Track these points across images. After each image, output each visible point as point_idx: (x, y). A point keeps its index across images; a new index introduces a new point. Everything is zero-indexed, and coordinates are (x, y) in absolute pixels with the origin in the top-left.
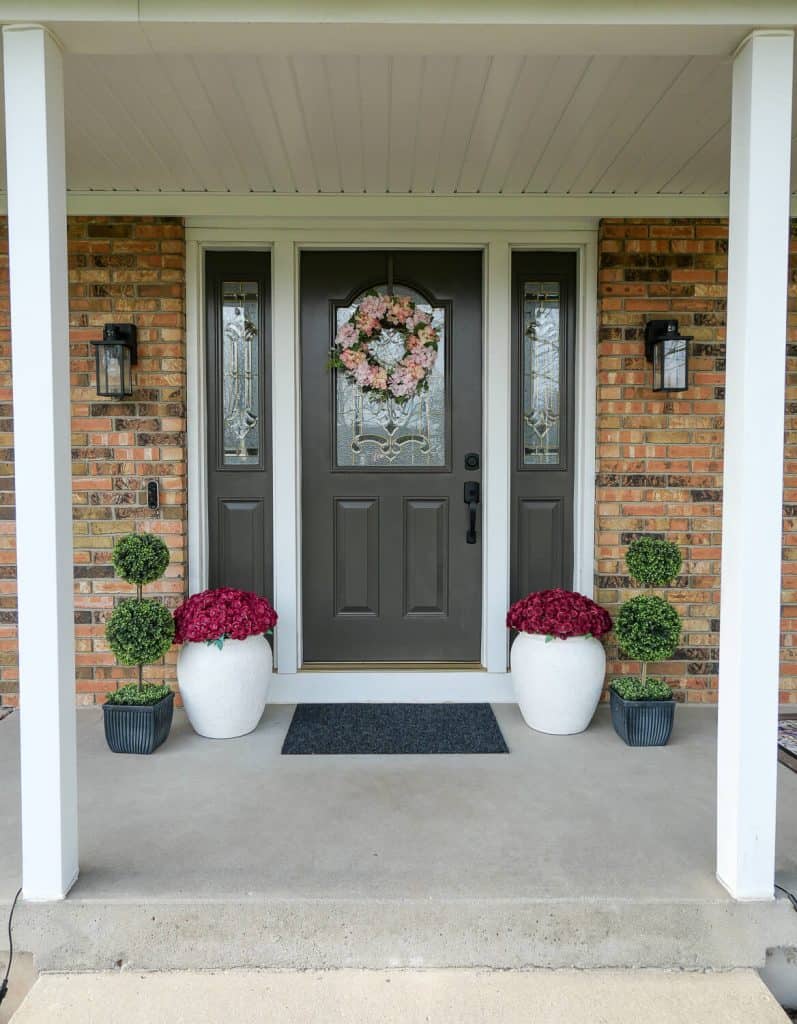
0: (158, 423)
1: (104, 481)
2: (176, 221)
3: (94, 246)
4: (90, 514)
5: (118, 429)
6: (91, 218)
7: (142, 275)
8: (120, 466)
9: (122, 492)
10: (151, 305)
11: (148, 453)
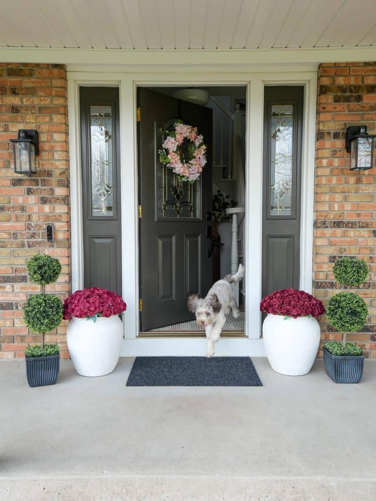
0: (52, 190)
1: (20, 225)
2: (61, 67)
3: (10, 81)
4: (12, 245)
5: (28, 194)
6: (8, 64)
7: (41, 100)
8: (30, 216)
9: (31, 232)
10: (47, 119)
11: (47, 208)
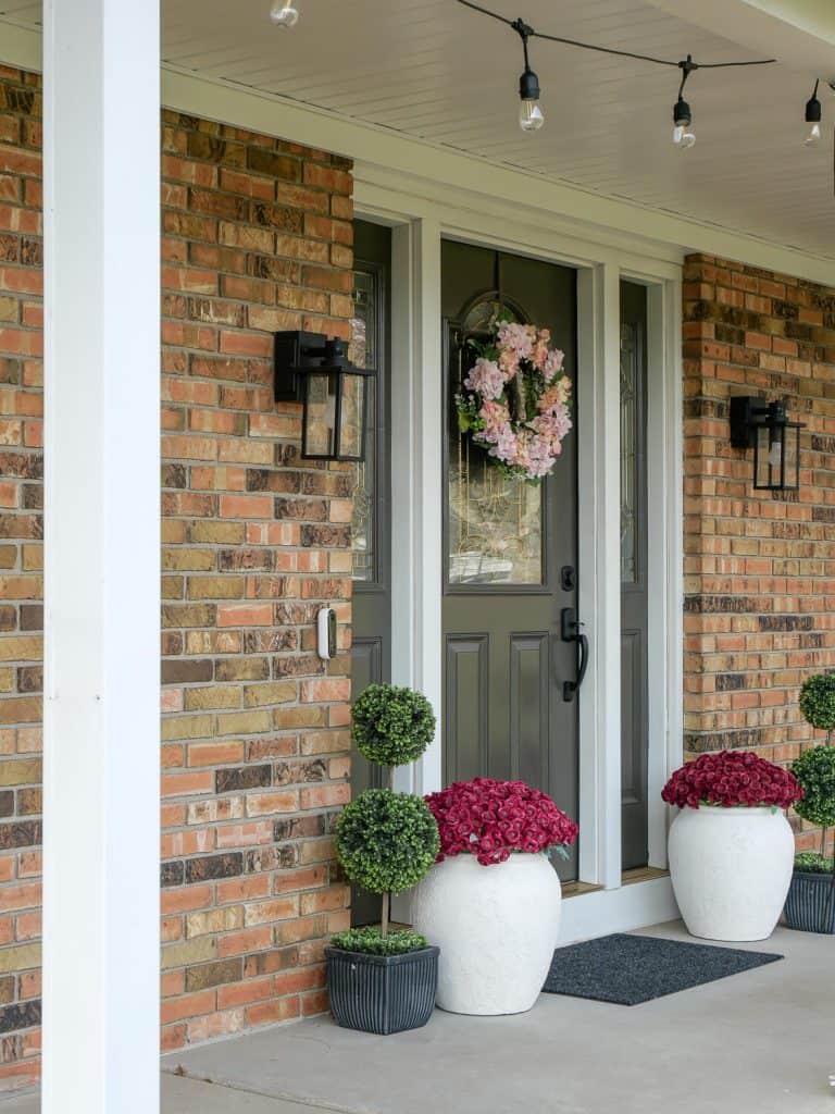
0: (325, 506)
1: (262, 607)
2: (344, 163)
3: (254, 185)
4: (245, 670)
5: (278, 516)
6: (253, 135)
7: (310, 249)
8: (282, 581)
9: (284, 629)
10: (320, 303)
11: (315, 557)
